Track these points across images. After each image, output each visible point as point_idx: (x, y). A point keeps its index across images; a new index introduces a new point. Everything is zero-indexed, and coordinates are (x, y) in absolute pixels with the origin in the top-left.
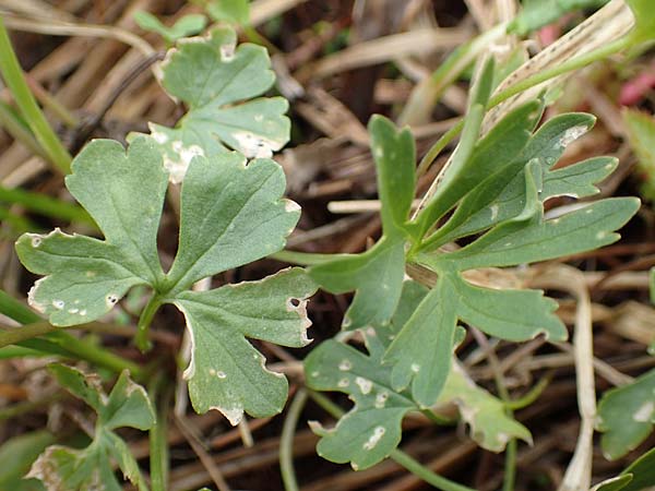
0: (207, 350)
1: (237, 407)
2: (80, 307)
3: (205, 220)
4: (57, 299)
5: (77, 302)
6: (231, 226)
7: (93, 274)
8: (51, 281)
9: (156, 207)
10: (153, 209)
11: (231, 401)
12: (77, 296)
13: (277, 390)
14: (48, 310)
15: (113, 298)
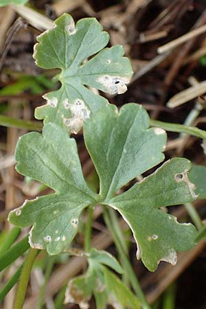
0: (141, 227)
1: (171, 252)
2: (60, 235)
3: (107, 154)
4: (45, 236)
5: (57, 232)
6: (125, 151)
7: (58, 211)
8: (37, 227)
9: (76, 161)
10: (74, 162)
11: (167, 250)
12: (55, 228)
13: (190, 233)
14: (44, 245)
15: (75, 220)
